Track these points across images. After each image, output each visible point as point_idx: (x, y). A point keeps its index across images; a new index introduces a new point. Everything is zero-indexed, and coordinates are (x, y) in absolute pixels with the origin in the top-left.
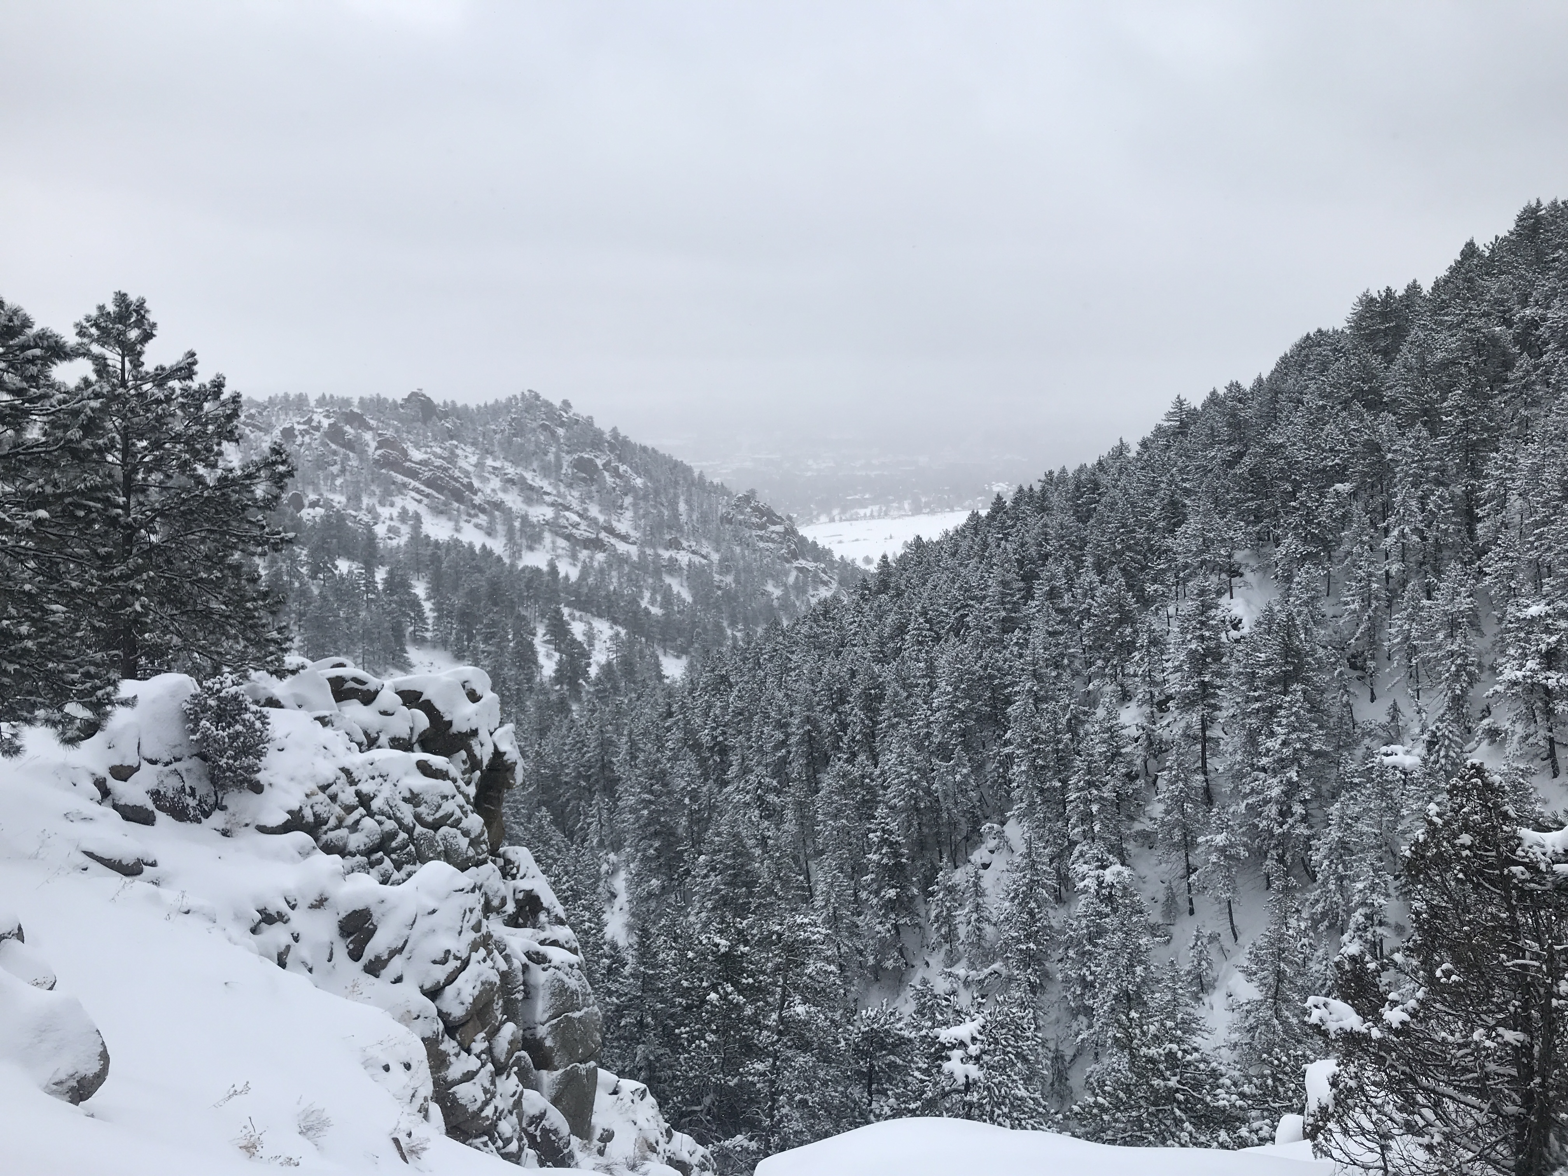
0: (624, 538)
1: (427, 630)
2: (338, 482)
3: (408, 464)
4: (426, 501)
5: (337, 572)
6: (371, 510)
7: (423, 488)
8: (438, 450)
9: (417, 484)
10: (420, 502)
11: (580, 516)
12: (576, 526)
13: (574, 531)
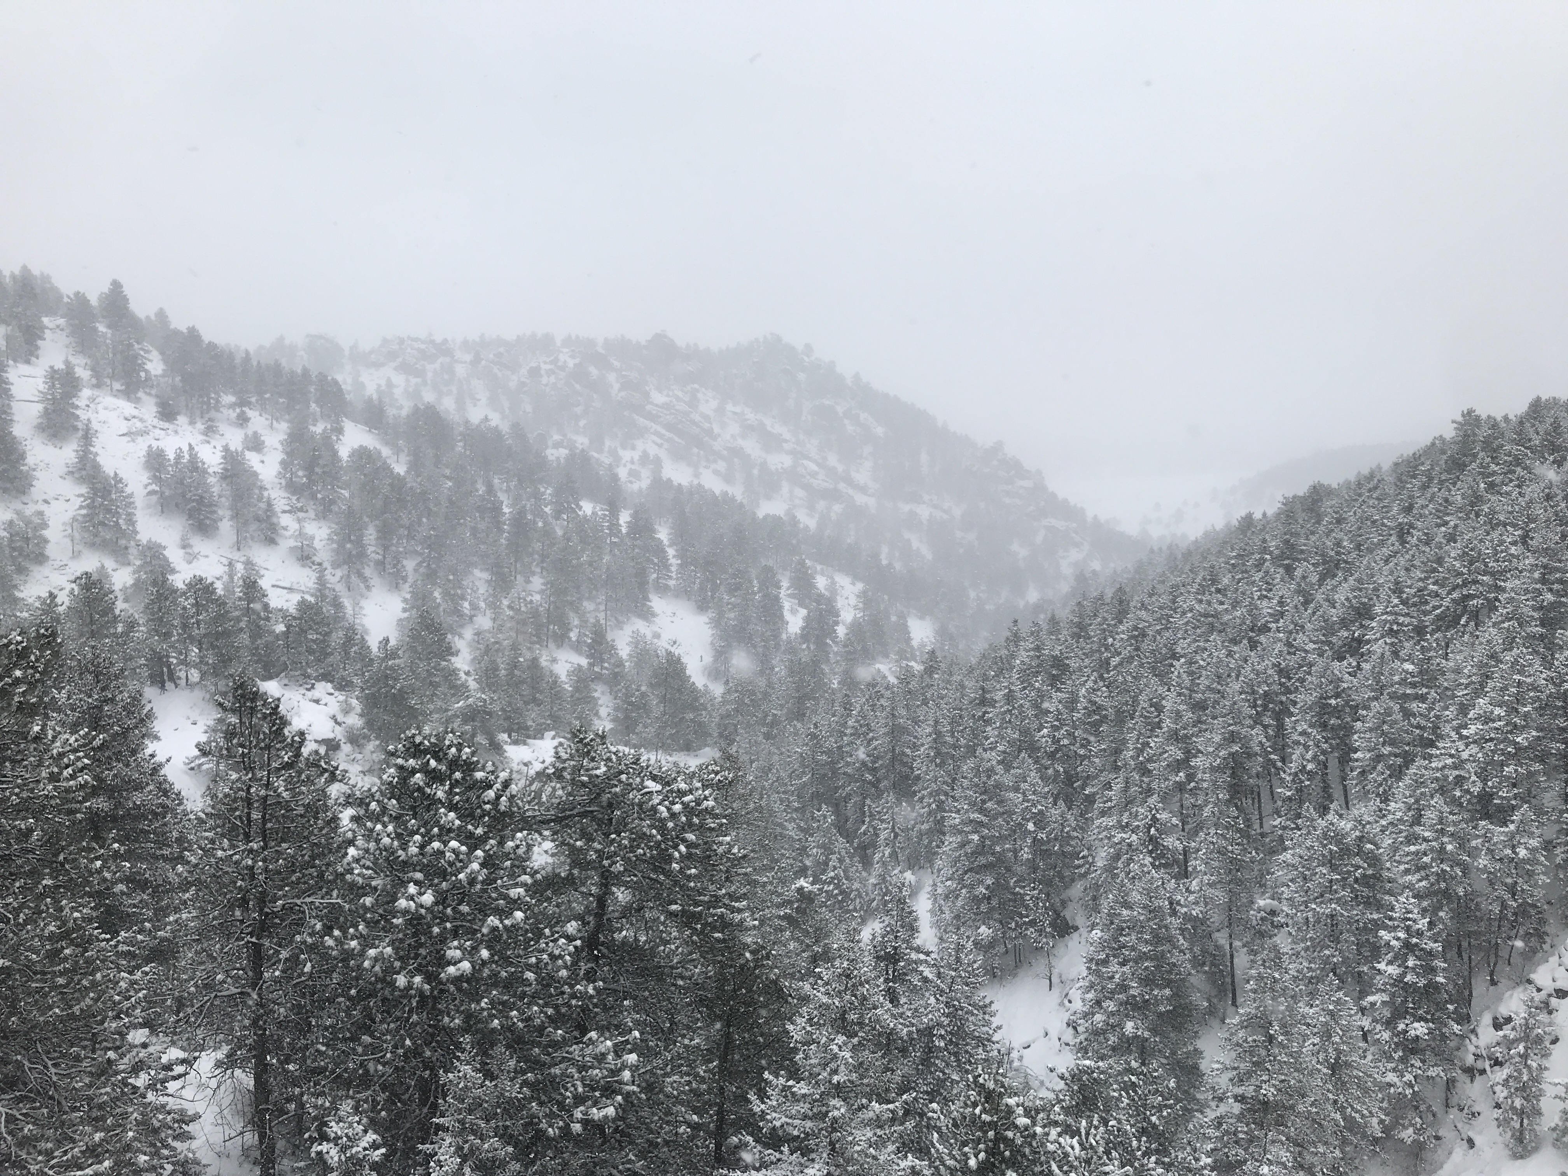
0: (863, 489)
1: (670, 578)
2: (582, 423)
3: (649, 407)
4: (666, 445)
5: (580, 513)
6: (613, 453)
7: (663, 431)
8: (680, 394)
9: (659, 429)
10: (660, 446)
11: (818, 465)
12: (814, 475)
13: (812, 480)
